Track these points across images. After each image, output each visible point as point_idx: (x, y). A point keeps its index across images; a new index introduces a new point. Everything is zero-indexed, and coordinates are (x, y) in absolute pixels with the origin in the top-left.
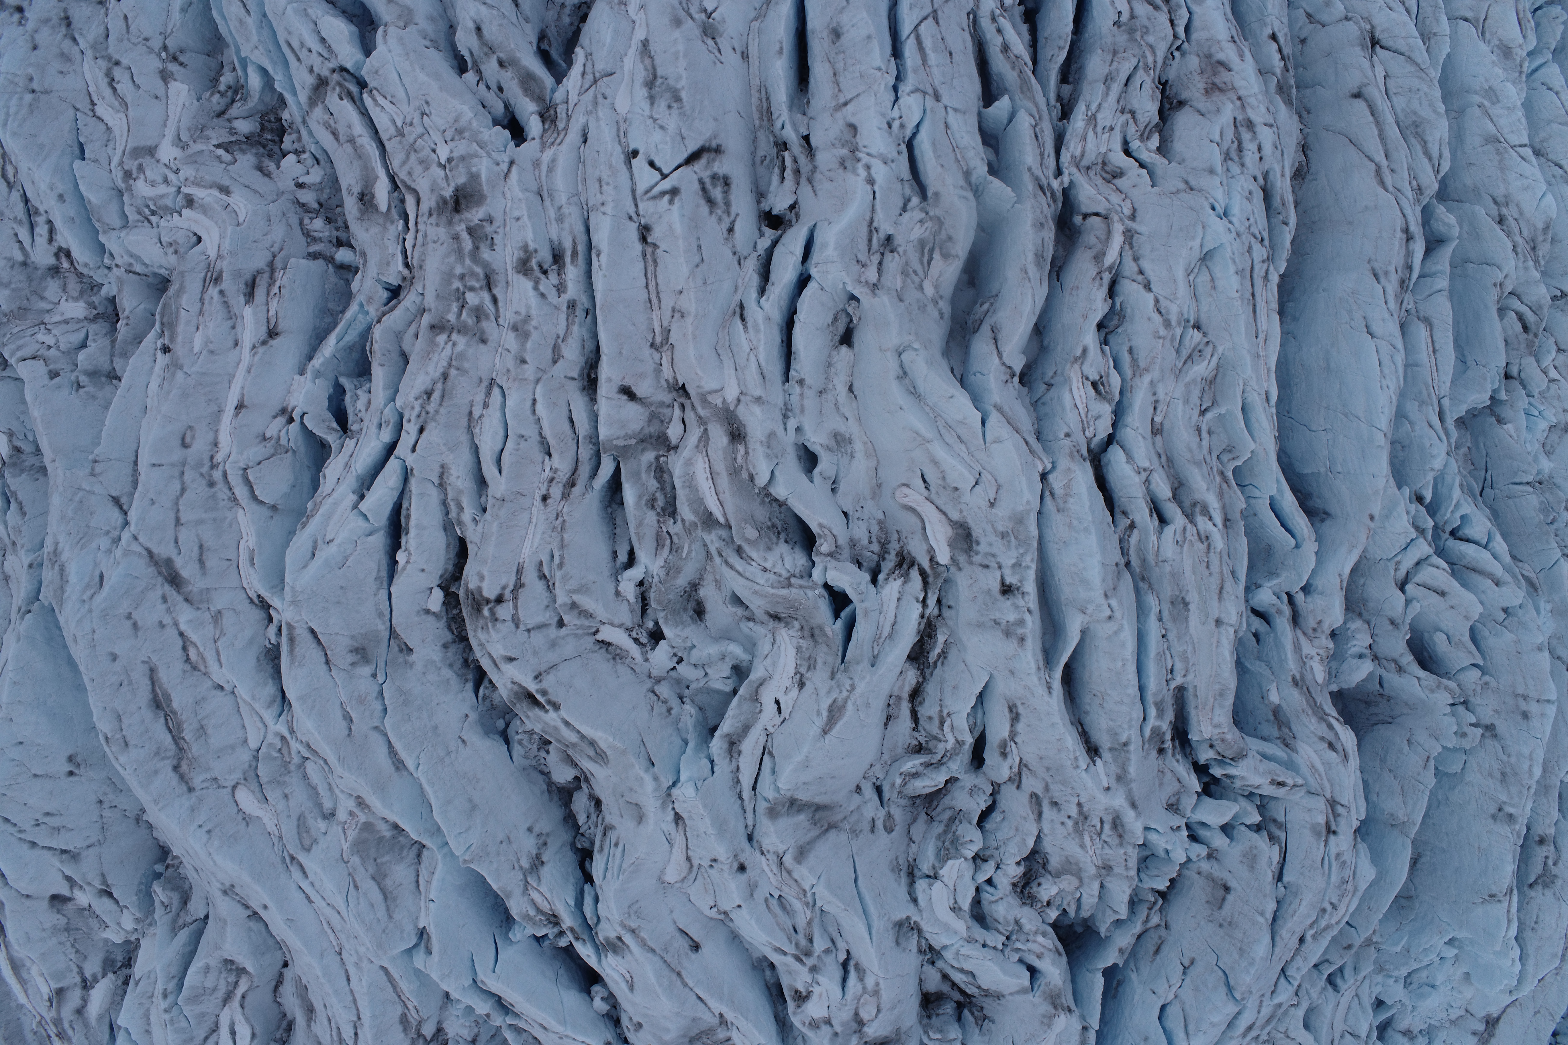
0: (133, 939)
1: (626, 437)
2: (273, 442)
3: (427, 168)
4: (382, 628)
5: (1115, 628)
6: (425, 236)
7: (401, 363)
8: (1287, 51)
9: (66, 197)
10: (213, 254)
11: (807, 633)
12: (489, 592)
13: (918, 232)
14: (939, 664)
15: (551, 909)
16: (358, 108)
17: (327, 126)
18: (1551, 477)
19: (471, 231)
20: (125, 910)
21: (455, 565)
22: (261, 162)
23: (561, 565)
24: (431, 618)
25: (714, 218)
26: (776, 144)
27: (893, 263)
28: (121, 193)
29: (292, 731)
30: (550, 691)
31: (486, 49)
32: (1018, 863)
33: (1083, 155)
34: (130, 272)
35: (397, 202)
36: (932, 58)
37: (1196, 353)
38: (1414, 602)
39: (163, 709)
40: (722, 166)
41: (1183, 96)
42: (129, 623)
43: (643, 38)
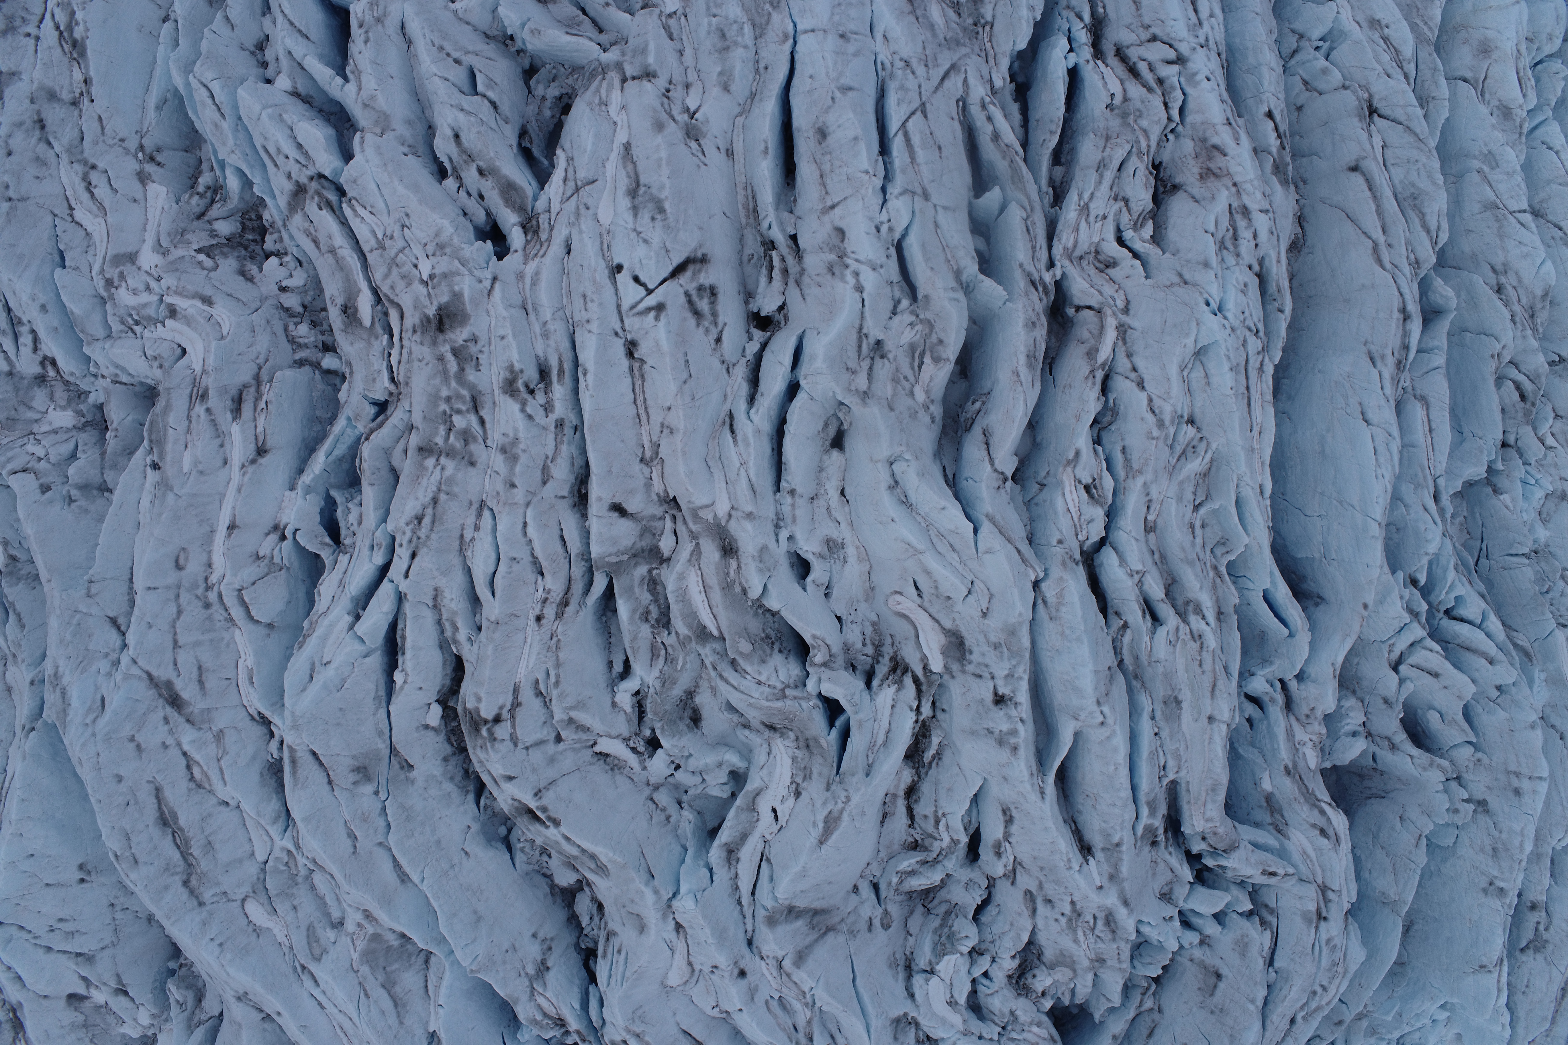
0: (150, 1033)
1: (617, 554)
2: (266, 561)
3: (409, 284)
4: (383, 746)
5: (1108, 734)
6: (410, 353)
7: (391, 480)
8: (1283, 127)
9: (48, 307)
10: (198, 368)
11: (802, 744)
12: (487, 713)
13: (909, 336)
14: (934, 764)
15: (558, 1014)
16: (338, 218)
17: (308, 234)
18: (1547, 545)
19: (455, 352)
20: (141, 1007)
21: (452, 680)
22: (243, 266)
23: (557, 684)
24: (430, 734)
25: (701, 330)
26: (763, 243)
27: (883, 370)
28: (103, 301)
29: (298, 847)
30: (550, 807)
31: (465, 157)
32: (1013, 957)
33: (1075, 246)
34: (117, 382)
35: (380, 315)
36: (921, 155)
37: (1190, 449)
38: (1408, 682)
39: (170, 826)
40: (707, 278)
41: (1178, 180)
42: (132, 746)
43: (624, 141)
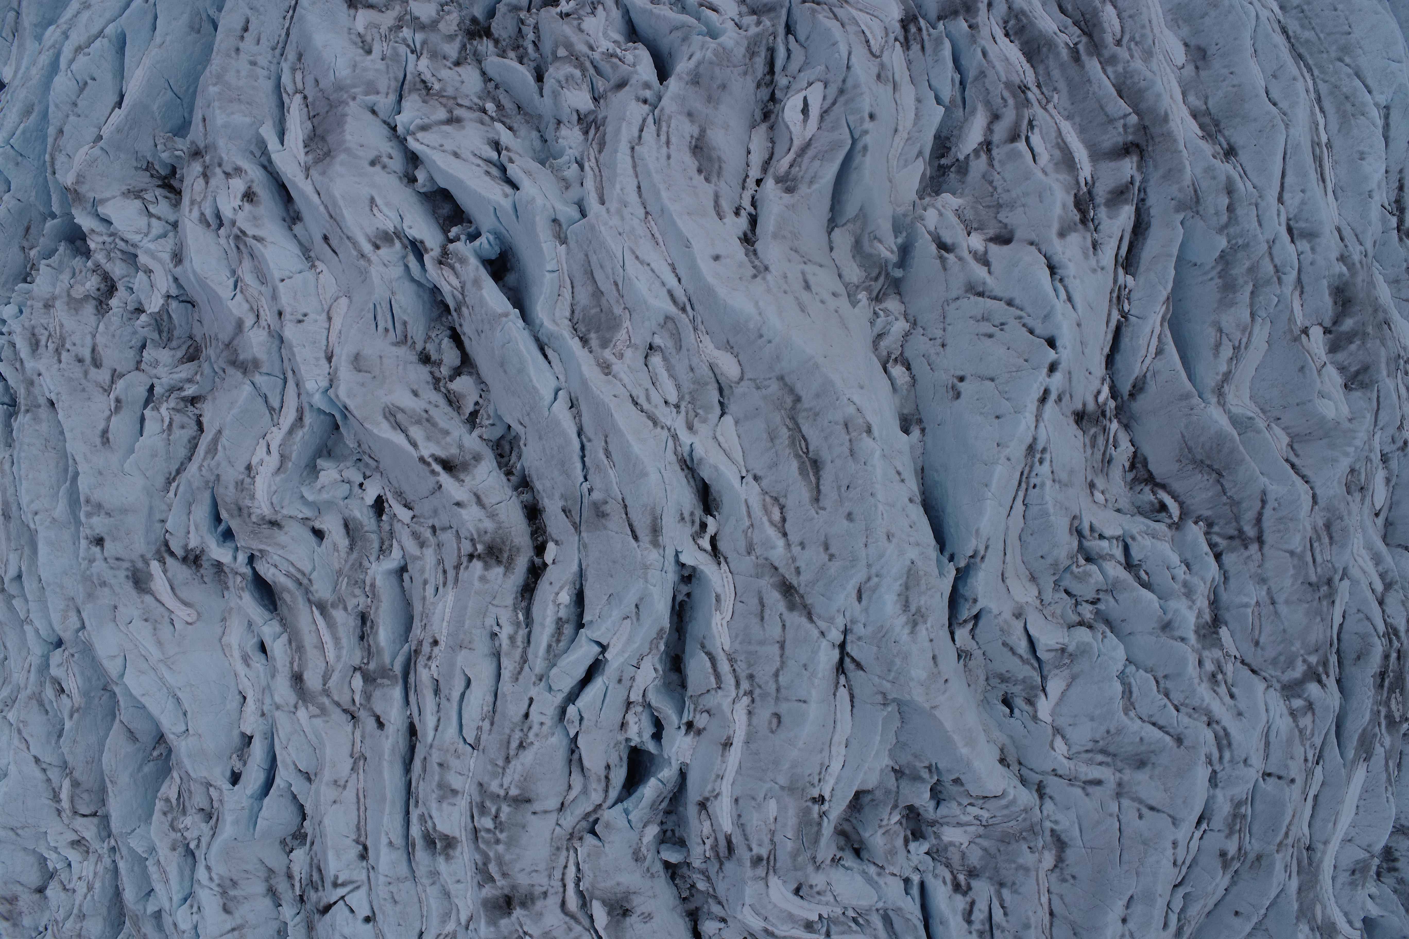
1: (382, 686)
2: (701, 708)
4: (585, 535)
6: (550, 877)
10: (772, 881)
11: (245, 511)
12: (478, 565)
15: (441, 269)
19: (492, 879)
24: (554, 536)
26: (307, 902)
30: (428, 474)
34: (879, 867)
35: (585, 906)
39: (810, 460)
42: (833, 550)
